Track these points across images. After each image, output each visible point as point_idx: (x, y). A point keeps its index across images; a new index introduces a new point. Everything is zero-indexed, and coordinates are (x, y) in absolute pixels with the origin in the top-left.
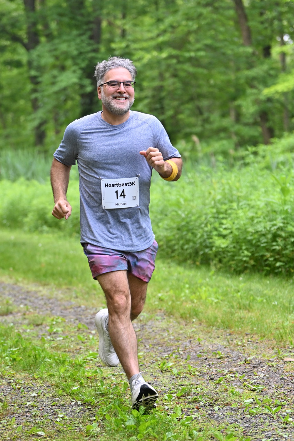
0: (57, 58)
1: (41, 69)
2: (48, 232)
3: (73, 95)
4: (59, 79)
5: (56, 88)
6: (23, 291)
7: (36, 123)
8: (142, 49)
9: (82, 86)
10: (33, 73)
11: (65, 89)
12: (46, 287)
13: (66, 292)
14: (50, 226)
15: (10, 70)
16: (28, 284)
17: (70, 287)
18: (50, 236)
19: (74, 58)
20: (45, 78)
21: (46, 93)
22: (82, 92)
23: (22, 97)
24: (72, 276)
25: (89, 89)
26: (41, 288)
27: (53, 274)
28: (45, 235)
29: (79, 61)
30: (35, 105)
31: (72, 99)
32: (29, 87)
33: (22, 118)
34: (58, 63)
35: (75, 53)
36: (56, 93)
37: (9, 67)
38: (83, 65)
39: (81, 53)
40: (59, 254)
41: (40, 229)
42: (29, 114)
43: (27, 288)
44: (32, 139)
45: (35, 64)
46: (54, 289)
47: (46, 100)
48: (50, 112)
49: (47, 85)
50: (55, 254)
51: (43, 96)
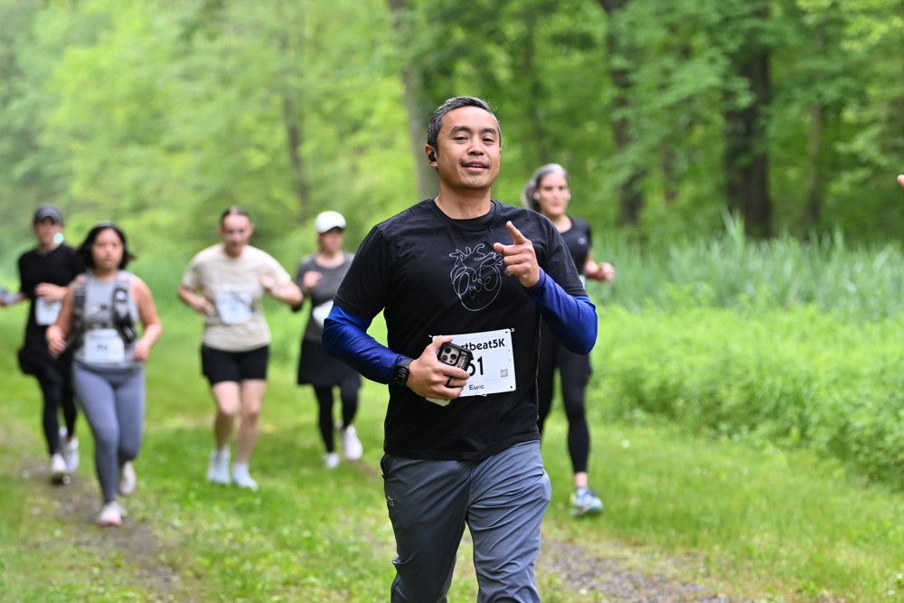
0: (673, 29)
1: (635, 53)
2: (644, 424)
3: (708, 113)
4: (677, 76)
5: (669, 98)
6: (587, 556)
7: (622, 176)
8: (868, 12)
9: (728, 95)
10: (619, 62)
11: (689, 100)
12: (639, 549)
13: (684, 563)
14: (649, 409)
15: (567, 55)
16: (598, 541)
17: (694, 550)
18: (651, 432)
19: (711, 30)
20: (646, 75)
21: (646, 109)
22: (727, 106)
23: (591, 117)
24: (698, 526)
25: (745, 100)
26: (627, 552)
27: (655, 521)
28: (638, 430)
29: (723, 37)
30: (621, 136)
31: (706, 122)
32: (609, 93)
33: (591, 164)
34: (675, 40)
35: (715, 18)
36: (671, 108)
37: (564, 49)
38: (733, 46)
39: (727, 20)
40: (670, 475)
41: (627, 416)
42: (609, 154)
43: (597, 550)
44: (613, 212)
45: (624, 42)
46: (657, 555)
47: (646, 123)
48: (654, 150)
49: (649, 90)
50: (660, 474)
51: (639, 116)
